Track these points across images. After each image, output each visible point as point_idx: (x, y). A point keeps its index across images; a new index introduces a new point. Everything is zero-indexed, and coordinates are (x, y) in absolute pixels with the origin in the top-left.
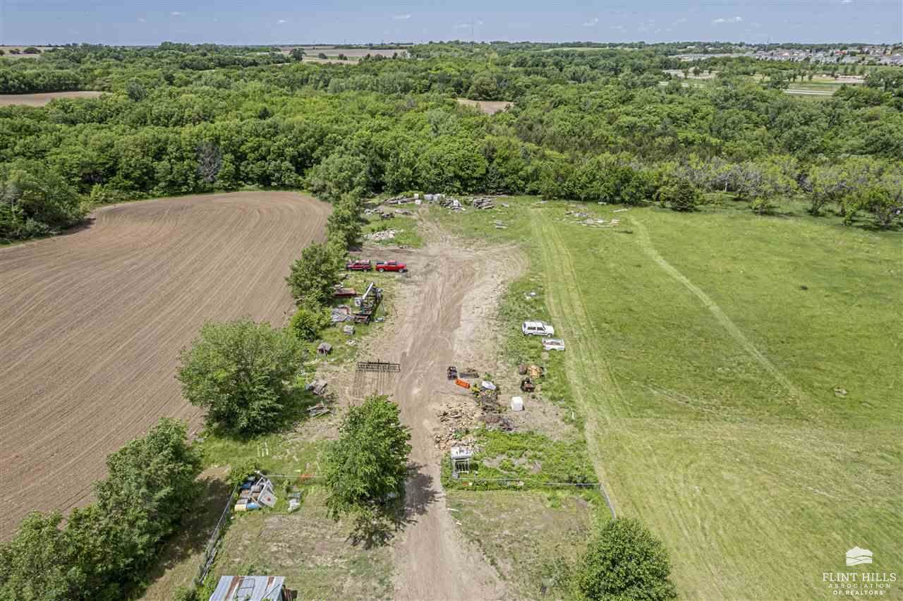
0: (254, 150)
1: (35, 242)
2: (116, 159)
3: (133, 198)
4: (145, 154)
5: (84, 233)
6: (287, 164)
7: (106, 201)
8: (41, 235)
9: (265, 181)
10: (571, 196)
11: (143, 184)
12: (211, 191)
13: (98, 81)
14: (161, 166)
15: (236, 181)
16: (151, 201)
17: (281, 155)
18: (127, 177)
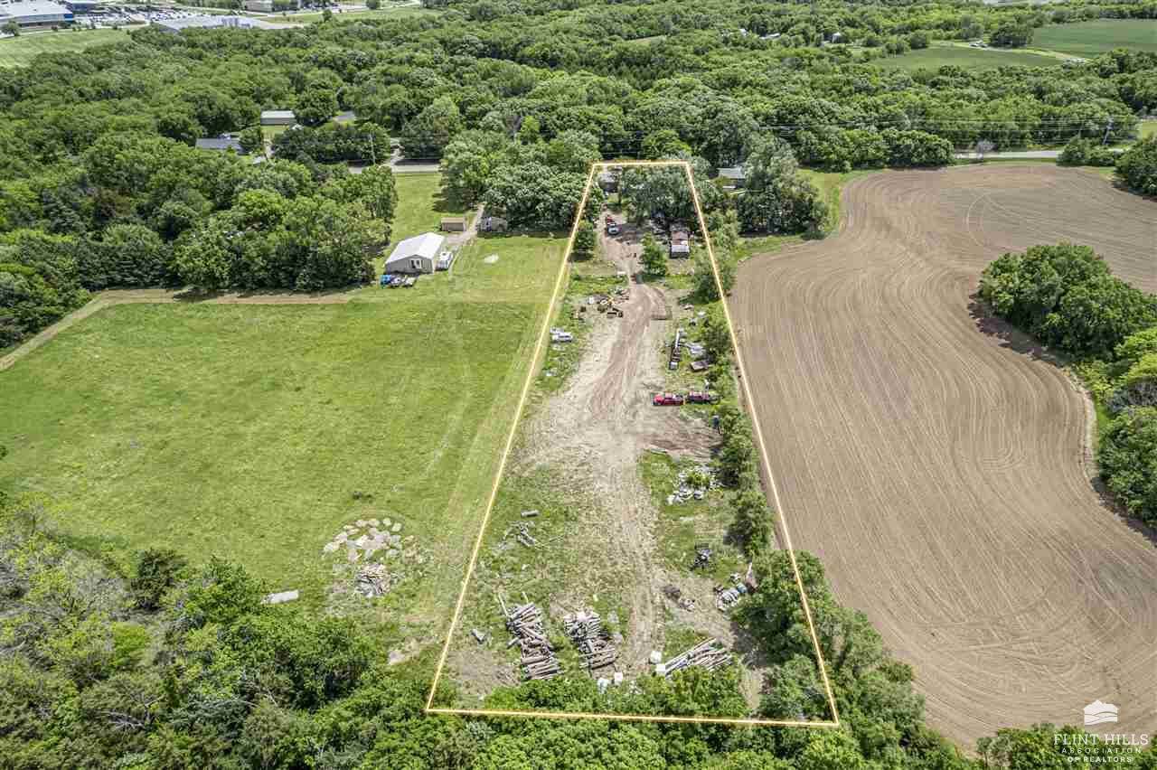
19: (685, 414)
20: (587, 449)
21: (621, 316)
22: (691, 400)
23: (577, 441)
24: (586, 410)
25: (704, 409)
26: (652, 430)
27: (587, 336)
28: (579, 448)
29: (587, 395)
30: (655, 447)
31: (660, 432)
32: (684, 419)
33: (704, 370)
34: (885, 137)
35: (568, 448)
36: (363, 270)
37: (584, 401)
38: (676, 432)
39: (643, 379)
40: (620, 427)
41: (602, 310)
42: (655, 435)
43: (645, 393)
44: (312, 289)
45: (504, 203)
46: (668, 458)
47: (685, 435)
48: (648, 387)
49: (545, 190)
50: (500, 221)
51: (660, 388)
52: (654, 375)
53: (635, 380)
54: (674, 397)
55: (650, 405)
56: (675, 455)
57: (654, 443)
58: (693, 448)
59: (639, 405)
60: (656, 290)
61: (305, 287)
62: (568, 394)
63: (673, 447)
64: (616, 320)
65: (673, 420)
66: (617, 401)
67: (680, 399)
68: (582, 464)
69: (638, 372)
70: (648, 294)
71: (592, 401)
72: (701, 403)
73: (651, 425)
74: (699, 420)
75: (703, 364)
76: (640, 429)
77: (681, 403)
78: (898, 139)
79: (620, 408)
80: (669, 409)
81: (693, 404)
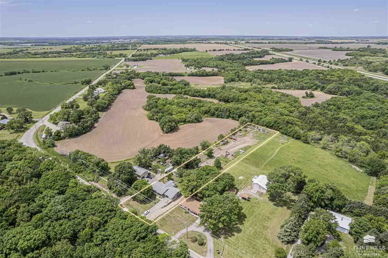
0: (233, 112)
1: (195, 124)
2: (210, 110)
3: (211, 117)
4: (214, 110)
5: (201, 123)
6: (237, 116)
7: (207, 117)
8: (196, 123)
9: (233, 118)
10: (286, 134)
11: (213, 115)
12: (224, 118)
13: (222, 74)
14: (216, 113)
15: (228, 117)
16: (213, 118)
17: (237, 114)
18: (211, 113)
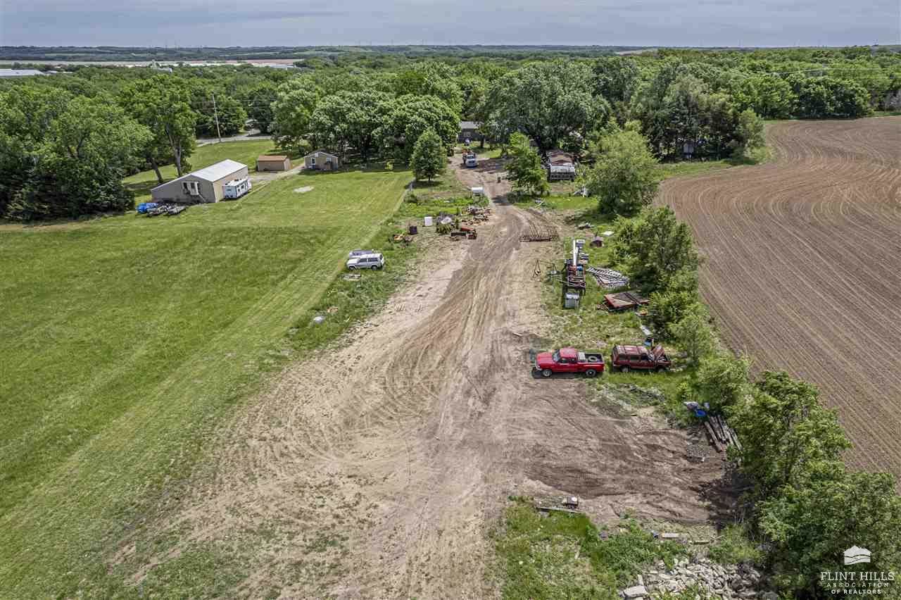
19: (611, 397)
20: (349, 490)
21: (473, 237)
22: (624, 364)
23: (332, 464)
24: (374, 387)
25: (655, 385)
26: (529, 436)
27: (411, 264)
28: (329, 487)
29: (386, 355)
30: (538, 486)
31: (553, 445)
32: (613, 410)
33: (635, 307)
34: (791, 84)
35: (300, 487)
36: (109, 192)
37: (376, 369)
38: (594, 442)
39: (509, 324)
40: (448, 428)
41: (442, 231)
42: (540, 451)
43: (513, 352)
44: (34, 217)
45: (331, 129)
46: (583, 529)
47: (620, 451)
48: (518, 339)
49: (383, 111)
50: (330, 157)
51: (548, 342)
52: (535, 318)
53: (492, 327)
54: (582, 356)
55: (525, 376)
56: (601, 512)
57: (538, 473)
58: (649, 489)
59: (497, 376)
60: (530, 211)
61: (22, 213)
62: (345, 352)
63: (591, 487)
64: (465, 243)
65: (583, 411)
66: (450, 368)
67: (596, 363)
68: (323, 543)
69: (500, 312)
70: (518, 215)
71: (394, 367)
72: (646, 372)
73: (528, 424)
74: (647, 411)
75: (630, 297)
76: (499, 434)
77: (598, 371)
78: (807, 87)
79: (455, 382)
80: (569, 386)
81: (626, 376)
